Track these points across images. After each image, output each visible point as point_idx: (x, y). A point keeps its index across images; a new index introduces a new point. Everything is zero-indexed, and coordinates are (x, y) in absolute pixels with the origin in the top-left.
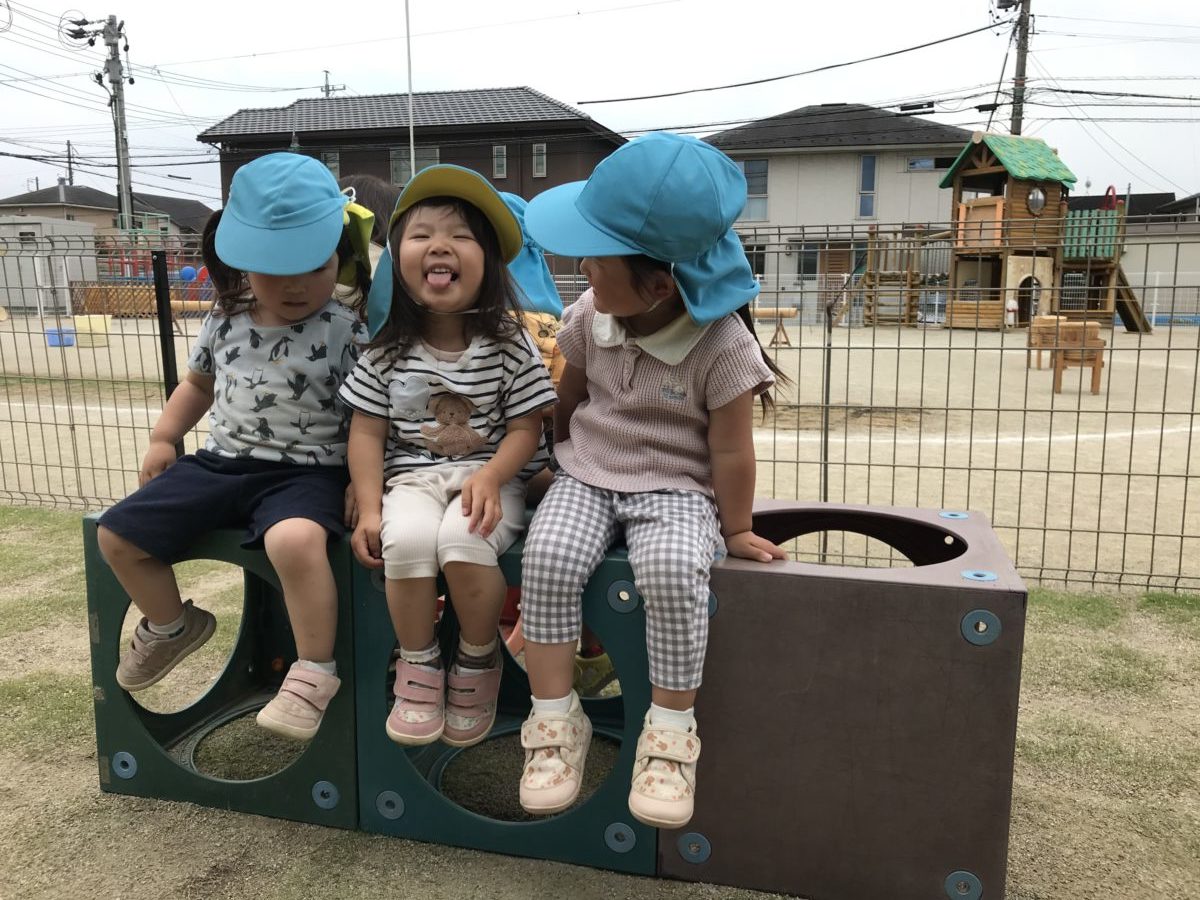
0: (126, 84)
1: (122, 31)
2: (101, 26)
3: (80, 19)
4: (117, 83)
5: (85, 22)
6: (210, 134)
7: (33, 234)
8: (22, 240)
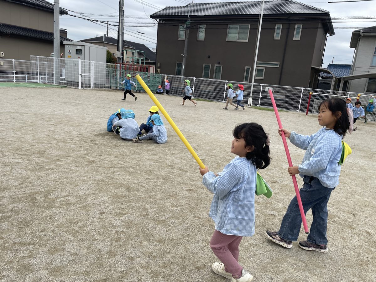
6: (155, 15)
7: (81, 50)
8: (77, 53)
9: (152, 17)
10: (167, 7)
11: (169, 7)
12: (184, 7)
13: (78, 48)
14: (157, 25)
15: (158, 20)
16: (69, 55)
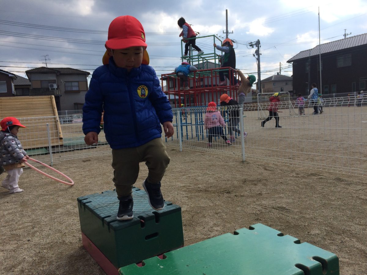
0: (260, 55)
1: (260, 43)
2: (255, 43)
4: (258, 55)
6: (290, 60)
9: (288, 62)
14: (292, 66)
15: (292, 63)
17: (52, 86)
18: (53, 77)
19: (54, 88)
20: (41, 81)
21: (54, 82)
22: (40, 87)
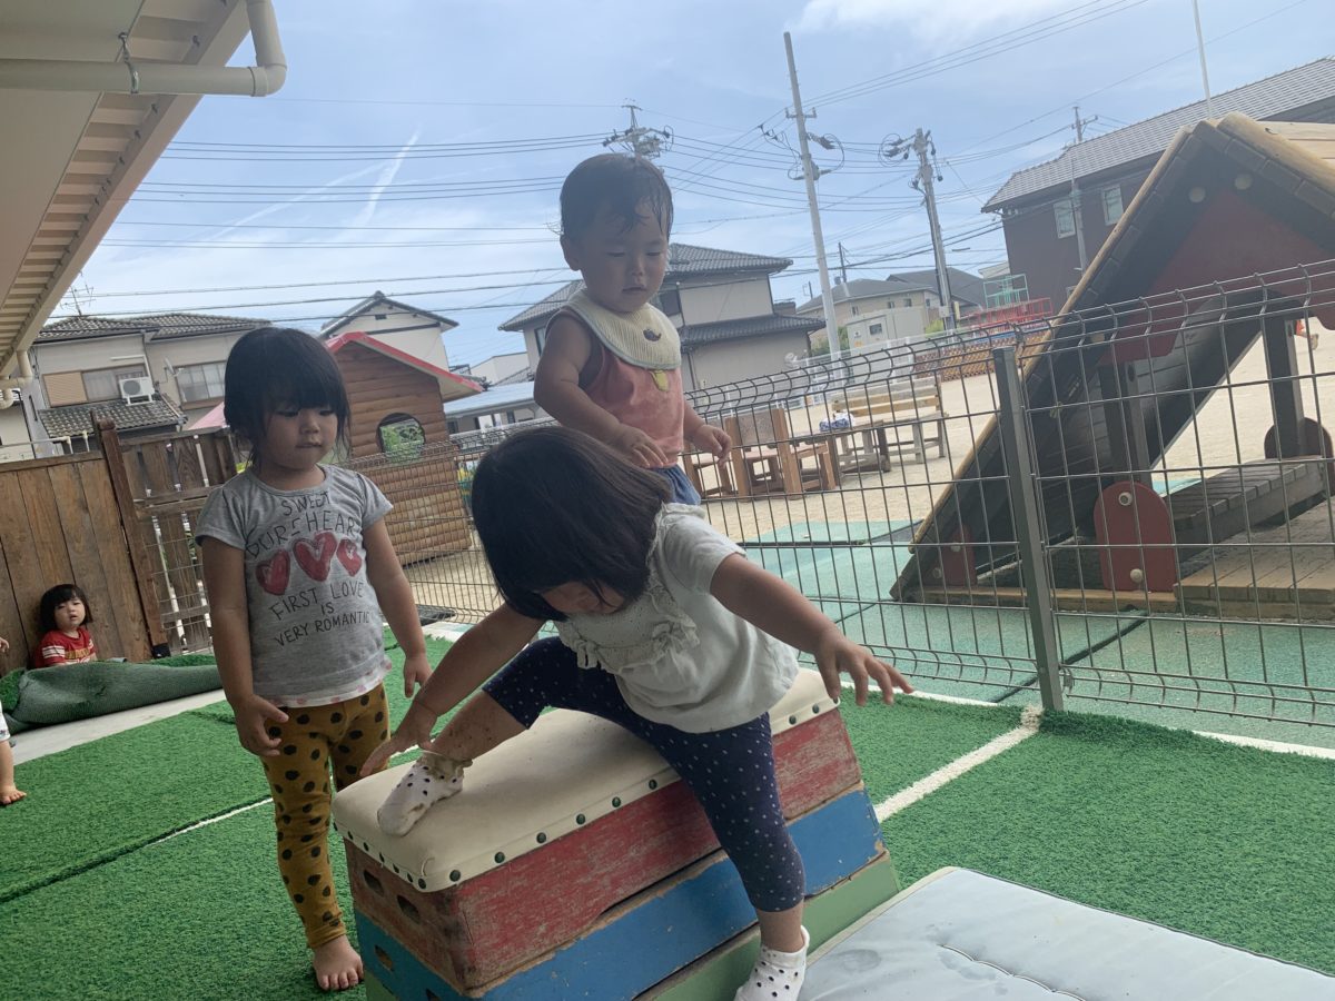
0: (936, 184)
1: (929, 139)
2: (912, 141)
3: (896, 140)
4: (928, 184)
5: (900, 142)
6: (992, 203)
7: (880, 325)
8: (872, 333)
9: (986, 210)
10: (1015, 175)
11: (1020, 173)
12: (1055, 161)
13: (873, 322)
14: (1001, 224)
15: (1001, 211)
16: (859, 340)
17: (136, 387)
18: (129, 353)
19: (144, 394)
20: (83, 372)
21: (140, 369)
22: (84, 399)
